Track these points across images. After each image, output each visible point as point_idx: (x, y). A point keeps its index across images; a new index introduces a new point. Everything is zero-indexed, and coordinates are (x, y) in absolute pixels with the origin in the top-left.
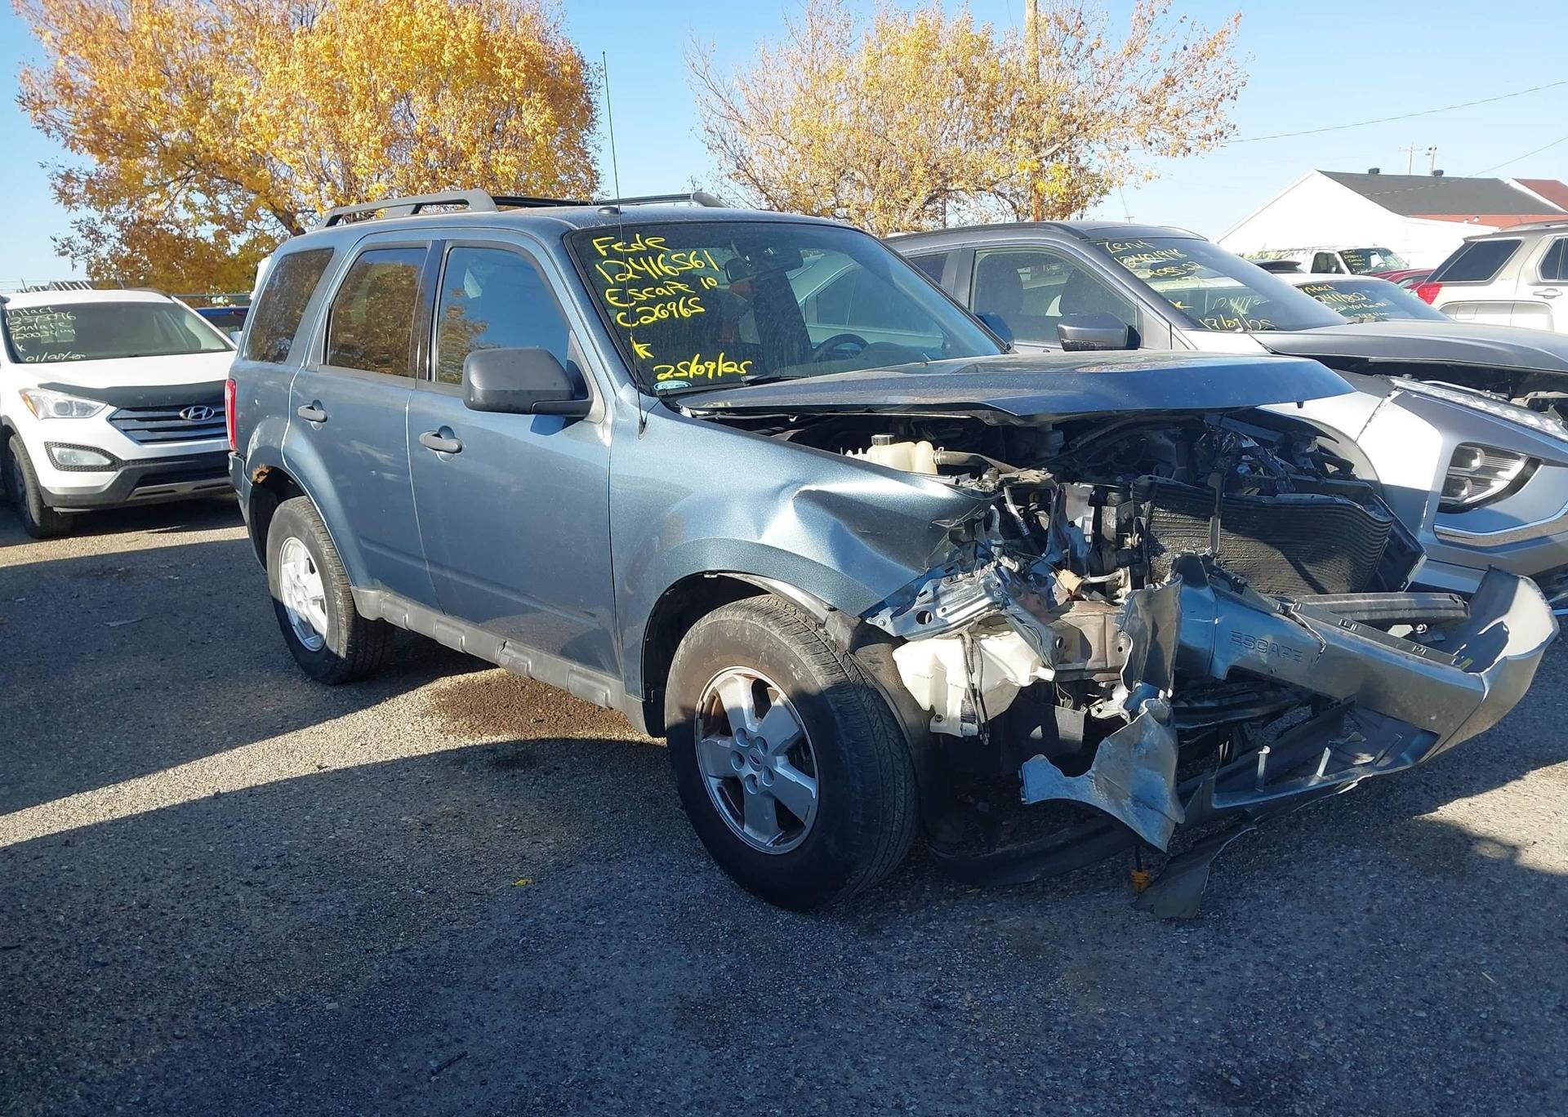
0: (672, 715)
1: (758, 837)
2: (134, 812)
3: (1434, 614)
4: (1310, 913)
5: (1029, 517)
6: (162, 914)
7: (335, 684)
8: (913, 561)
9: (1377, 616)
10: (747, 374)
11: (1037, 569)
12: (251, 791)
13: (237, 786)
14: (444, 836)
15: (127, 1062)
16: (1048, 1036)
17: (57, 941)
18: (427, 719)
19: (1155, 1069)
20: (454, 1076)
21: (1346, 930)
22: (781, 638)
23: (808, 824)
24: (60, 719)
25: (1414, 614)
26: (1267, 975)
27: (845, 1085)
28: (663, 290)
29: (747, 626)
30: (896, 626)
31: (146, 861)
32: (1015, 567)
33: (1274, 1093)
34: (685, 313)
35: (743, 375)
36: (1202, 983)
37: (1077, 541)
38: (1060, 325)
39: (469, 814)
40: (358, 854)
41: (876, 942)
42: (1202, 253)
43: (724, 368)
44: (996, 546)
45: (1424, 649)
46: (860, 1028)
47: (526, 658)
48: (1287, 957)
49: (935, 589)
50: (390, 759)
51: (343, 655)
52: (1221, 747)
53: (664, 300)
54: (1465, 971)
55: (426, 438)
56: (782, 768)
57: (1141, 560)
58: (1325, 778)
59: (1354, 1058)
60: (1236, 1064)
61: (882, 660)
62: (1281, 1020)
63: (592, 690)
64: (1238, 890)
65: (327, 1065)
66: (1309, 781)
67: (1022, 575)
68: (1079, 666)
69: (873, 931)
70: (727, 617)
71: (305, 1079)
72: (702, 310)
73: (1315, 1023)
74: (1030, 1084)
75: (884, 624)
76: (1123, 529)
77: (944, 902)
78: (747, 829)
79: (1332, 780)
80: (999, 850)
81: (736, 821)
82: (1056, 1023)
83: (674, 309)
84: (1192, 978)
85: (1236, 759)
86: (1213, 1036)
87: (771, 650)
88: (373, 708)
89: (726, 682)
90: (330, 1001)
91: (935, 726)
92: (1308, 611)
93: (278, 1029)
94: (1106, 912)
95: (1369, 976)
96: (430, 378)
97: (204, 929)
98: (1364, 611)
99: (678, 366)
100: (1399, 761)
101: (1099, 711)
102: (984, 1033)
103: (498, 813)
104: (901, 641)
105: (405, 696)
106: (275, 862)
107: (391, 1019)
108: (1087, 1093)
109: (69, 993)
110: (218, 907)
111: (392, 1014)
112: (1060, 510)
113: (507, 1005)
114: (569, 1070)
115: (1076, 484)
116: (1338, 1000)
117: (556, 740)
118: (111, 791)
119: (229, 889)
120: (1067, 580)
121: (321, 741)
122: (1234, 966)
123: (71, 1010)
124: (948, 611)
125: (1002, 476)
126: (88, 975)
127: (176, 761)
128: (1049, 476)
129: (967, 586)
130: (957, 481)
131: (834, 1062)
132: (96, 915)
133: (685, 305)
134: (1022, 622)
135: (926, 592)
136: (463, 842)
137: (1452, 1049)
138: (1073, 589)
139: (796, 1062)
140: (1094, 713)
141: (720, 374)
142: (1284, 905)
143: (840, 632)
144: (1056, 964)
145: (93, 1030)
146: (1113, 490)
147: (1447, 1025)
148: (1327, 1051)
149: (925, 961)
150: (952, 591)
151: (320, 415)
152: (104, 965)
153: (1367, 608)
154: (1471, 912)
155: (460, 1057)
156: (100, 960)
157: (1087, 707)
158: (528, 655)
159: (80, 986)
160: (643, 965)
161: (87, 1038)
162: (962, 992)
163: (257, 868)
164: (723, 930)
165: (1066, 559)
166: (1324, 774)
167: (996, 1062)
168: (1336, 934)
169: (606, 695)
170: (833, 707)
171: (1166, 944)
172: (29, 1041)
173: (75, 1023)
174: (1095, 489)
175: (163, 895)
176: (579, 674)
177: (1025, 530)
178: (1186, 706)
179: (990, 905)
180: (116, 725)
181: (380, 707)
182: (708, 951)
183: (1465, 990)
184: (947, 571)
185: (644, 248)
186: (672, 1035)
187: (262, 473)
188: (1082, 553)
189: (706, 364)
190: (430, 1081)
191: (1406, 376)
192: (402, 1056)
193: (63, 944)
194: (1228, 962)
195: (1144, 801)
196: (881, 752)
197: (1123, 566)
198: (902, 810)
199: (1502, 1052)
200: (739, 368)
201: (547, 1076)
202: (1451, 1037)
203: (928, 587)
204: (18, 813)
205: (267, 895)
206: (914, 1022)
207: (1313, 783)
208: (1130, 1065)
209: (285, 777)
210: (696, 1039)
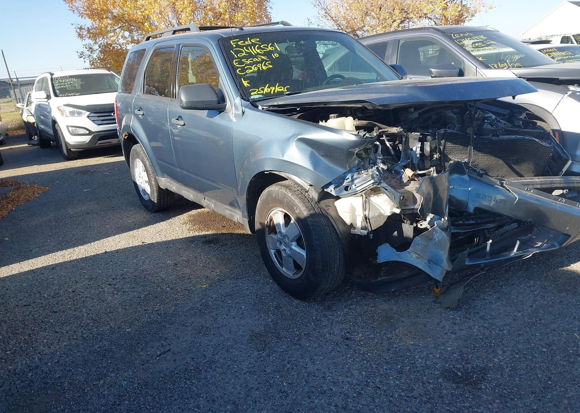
0: (257, 226)
1: (287, 272)
2: (77, 258)
3: (571, 185)
4: (506, 307)
5: (395, 147)
6: (79, 295)
7: (155, 212)
8: (342, 165)
9: (544, 186)
10: (287, 91)
11: (397, 168)
12: (117, 251)
13: (113, 249)
14: (181, 268)
15: (56, 347)
16: (388, 352)
17: (42, 303)
18: (184, 225)
19: (428, 368)
20: (165, 357)
21: (520, 314)
22: (291, 197)
23: (304, 268)
24: (61, 224)
25: (562, 185)
26: (483, 331)
27: (305, 368)
28: (256, 59)
29: (280, 192)
30: (336, 192)
31: (77, 275)
32: (385, 167)
33: (474, 379)
34: (264, 68)
35: (286, 92)
36: (455, 334)
37: (414, 156)
38: (430, 69)
39: (191, 261)
40: (149, 275)
41: (329, 313)
42: (494, 37)
43: (278, 89)
44: (379, 159)
45: (564, 200)
46: (316, 345)
47: (211, 204)
48: (492, 324)
49: (352, 177)
50: (168, 240)
51: (156, 202)
52: (476, 239)
53: (257, 63)
54: (567, 333)
55: (174, 120)
56: (294, 247)
57: (441, 164)
58: (517, 252)
59: (512, 367)
60: (462, 367)
61: (331, 205)
62: (484, 350)
63: (233, 216)
64: (478, 297)
65: (122, 351)
66: (511, 254)
67: (389, 170)
68: (412, 207)
69: (329, 308)
70: (273, 189)
71: (114, 356)
72: (271, 66)
73: (498, 351)
74: (377, 371)
75: (331, 191)
76: (432, 151)
77: (359, 298)
78: (284, 269)
79: (520, 253)
80: (379, 279)
81: (280, 266)
82: (393, 347)
83: (260, 66)
84: (451, 331)
85: (481, 244)
86: (455, 355)
87: (288, 202)
88: (166, 221)
89: (274, 214)
90: (128, 328)
91: (353, 231)
92: (511, 184)
93: (108, 337)
94: (422, 304)
95: (525, 333)
96: (176, 98)
97: (92, 300)
98: (539, 184)
99: (260, 89)
100: (553, 246)
101: (421, 225)
102: (363, 350)
103: (201, 260)
104: (338, 198)
105: (178, 217)
106: (120, 277)
107: (148, 335)
108: (399, 376)
109: (42, 322)
110: (98, 293)
111: (148, 334)
112: (407, 144)
113: (190, 332)
114: (206, 357)
115: (413, 133)
116: (510, 342)
117: (228, 234)
118: (72, 250)
119: (103, 286)
120: (408, 173)
121: (146, 233)
122: (470, 328)
123: (42, 328)
124: (357, 186)
125: (380, 130)
126: (50, 316)
127: (95, 240)
128: (402, 130)
129: (365, 176)
130: (358, 133)
131: (303, 358)
132: (57, 294)
133: (265, 65)
134: (386, 190)
135: (348, 178)
136: (187, 271)
137: (555, 365)
138: (410, 176)
139: (289, 358)
140: (419, 226)
141: (276, 92)
142: (496, 303)
143: (314, 195)
144: (398, 324)
145: (47, 335)
146: (428, 135)
147: (554, 355)
148: (501, 363)
149: (346, 320)
150: (359, 178)
151: (141, 113)
152: (56, 312)
153: (540, 183)
154: (576, 308)
155: (168, 351)
156: (55, 310)
157: (416, 224)
158: (212, 202)
159: (47, 320)
160: (241, 318)
161: (45, 338)
162: (358, 333)
163: (114, 279)
164: (273, 306)
165: (409, 164)
166: (517, 251)
167: (365, 362)
168: (515, 316)
169: (237, 218)
170: (310, 224)
171: (444, 318)
172: (26, 338)
173: (42, 333)
174: (421, 135)
175: (81, 288)
176: (229, 210)
177: (393, 152)
178: (462, 223)
179: (376, 300)
180: (79, 227)
181: (169, 221)
182: (266, 314)
183: (566, 340)
184: (357, 170)
185: (251, 43)
186: (246, 345)
187: (126, 135)
188: (415, 162)
189: (271, 88)
190: (156, 359)
191: (576, 85)
192: (149, 350)
193: (44, 304)
194: (468, 326)
195: (433, 261)
196: (329, 241)
197: (433, 166)
198: (338, 263)
199: (576, 367)
200: (284, 89)
201: (197, 359)
202: (555, 359)
203: (349, 176)
204: (40, 258)
205: (115, 289)
206: (337, 344)
207: (512, 255)
208: (418, 365)
209: (130, 246)
210: (254, 347)
